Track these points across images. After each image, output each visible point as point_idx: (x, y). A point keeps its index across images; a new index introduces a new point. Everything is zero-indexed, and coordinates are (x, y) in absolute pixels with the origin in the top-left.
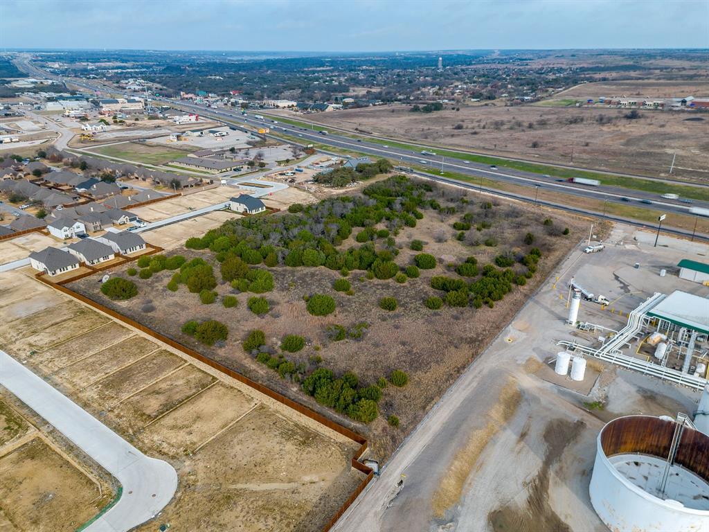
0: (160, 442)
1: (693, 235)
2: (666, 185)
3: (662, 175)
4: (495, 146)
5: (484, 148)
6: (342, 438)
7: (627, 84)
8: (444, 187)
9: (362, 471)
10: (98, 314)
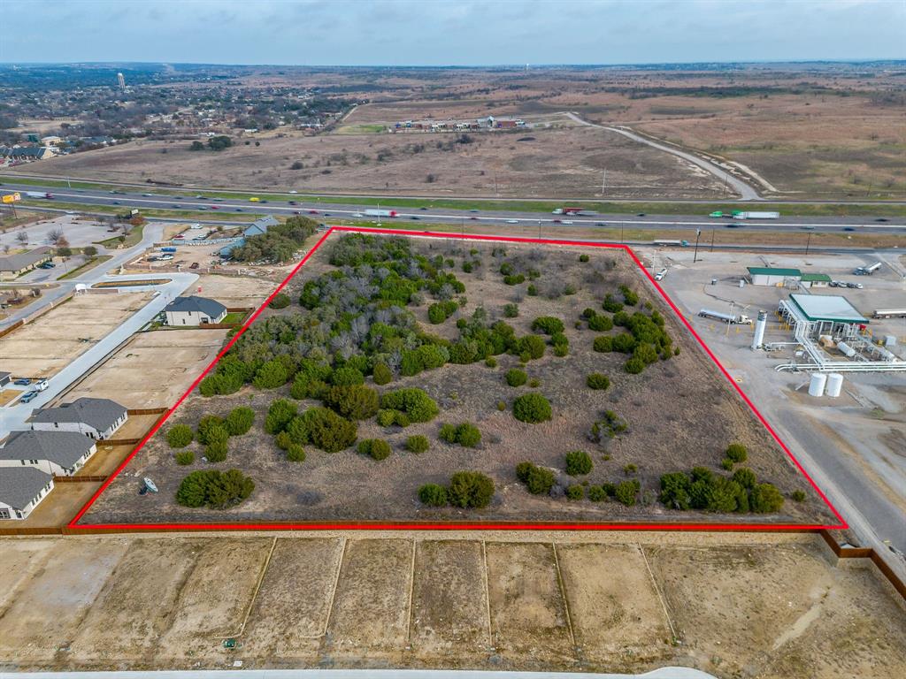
0: (623, 650)
1: (712, 247)
2: (613, 205)
3: (597, 195)
4: (387, 184)
5: (371, 189)
6: (779, 538)
7: (407, 106)
8: (417, 241)
9: (855, 557)
10: (232, 541)
